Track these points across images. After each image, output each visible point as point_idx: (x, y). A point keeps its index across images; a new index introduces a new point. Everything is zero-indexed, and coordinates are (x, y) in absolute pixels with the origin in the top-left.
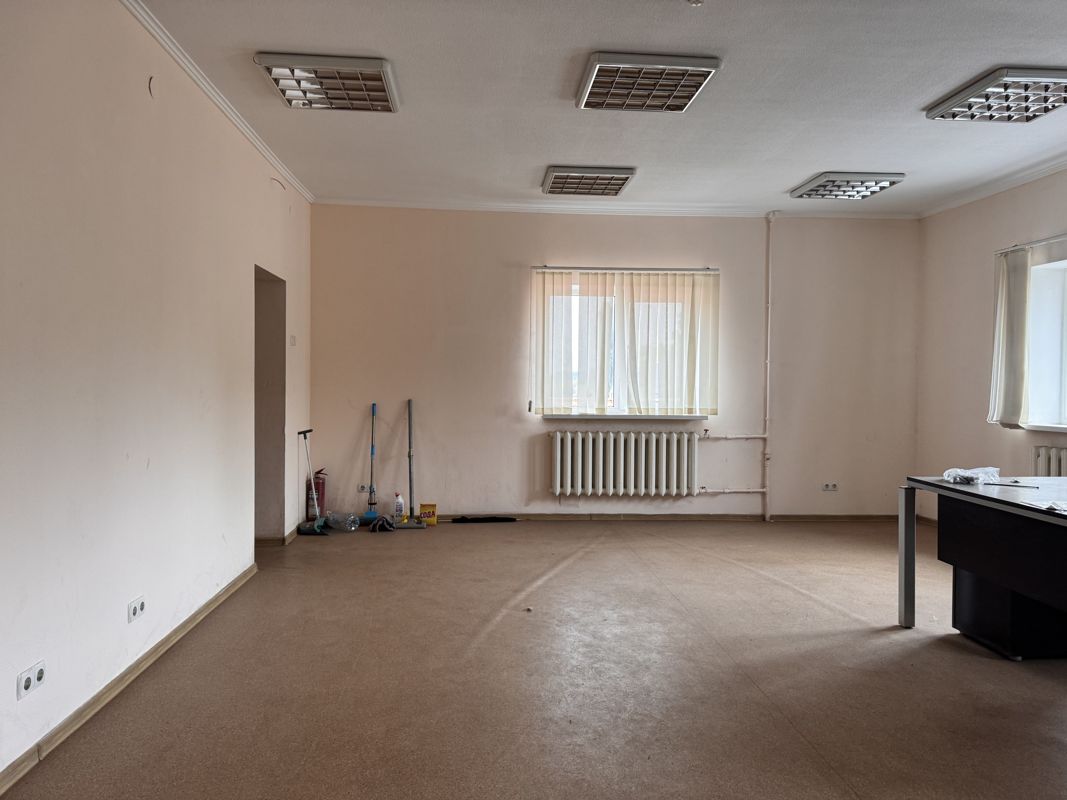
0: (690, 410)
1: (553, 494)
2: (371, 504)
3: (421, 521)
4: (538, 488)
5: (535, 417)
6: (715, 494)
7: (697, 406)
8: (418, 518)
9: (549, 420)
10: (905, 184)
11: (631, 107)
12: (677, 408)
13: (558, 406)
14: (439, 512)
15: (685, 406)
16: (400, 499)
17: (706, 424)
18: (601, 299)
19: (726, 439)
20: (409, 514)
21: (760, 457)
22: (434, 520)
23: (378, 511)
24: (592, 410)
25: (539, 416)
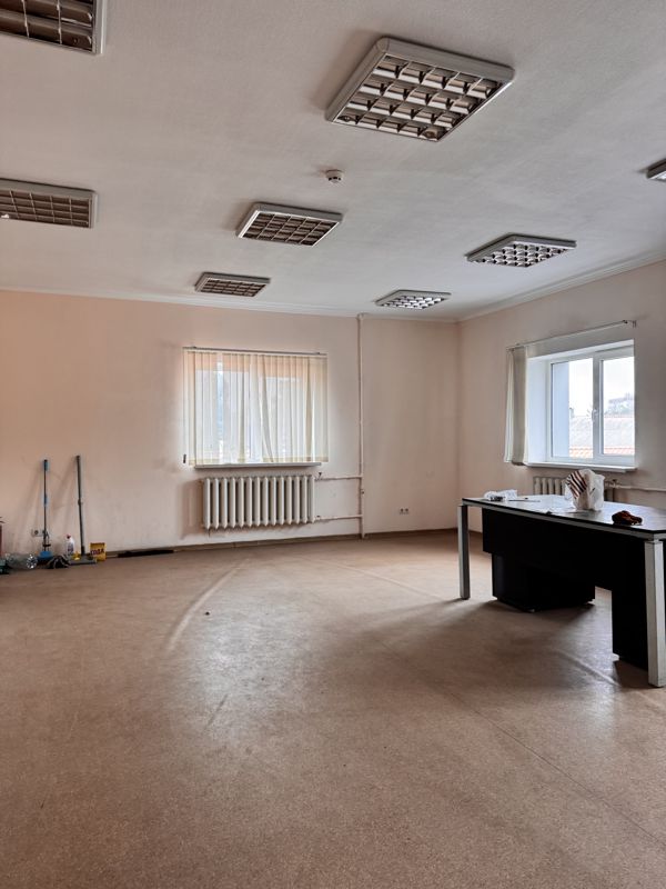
0: (309, 459)
1: (204, 528)
2: (45, 546)
3: (92, 558)
4: (191, 524)
5: (188, 467)
6: (327, 521)
7: (313, 456)
8: (88, 555)
9: (199, 469)
10: (450, 301)
11: (277, 240)
12: (299, 457)
13: (207, 458)
14: (107, 549)
15: (305, 456)
16: (72, 541)
17: (320, 469)
18: (240, 374)
19: (334, 479)
20: (80, 552)
21: (357, 492)
22: (103, 556)
23: (52, 551)
24: (234, 461)
25: (192, 467)
